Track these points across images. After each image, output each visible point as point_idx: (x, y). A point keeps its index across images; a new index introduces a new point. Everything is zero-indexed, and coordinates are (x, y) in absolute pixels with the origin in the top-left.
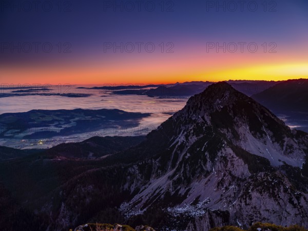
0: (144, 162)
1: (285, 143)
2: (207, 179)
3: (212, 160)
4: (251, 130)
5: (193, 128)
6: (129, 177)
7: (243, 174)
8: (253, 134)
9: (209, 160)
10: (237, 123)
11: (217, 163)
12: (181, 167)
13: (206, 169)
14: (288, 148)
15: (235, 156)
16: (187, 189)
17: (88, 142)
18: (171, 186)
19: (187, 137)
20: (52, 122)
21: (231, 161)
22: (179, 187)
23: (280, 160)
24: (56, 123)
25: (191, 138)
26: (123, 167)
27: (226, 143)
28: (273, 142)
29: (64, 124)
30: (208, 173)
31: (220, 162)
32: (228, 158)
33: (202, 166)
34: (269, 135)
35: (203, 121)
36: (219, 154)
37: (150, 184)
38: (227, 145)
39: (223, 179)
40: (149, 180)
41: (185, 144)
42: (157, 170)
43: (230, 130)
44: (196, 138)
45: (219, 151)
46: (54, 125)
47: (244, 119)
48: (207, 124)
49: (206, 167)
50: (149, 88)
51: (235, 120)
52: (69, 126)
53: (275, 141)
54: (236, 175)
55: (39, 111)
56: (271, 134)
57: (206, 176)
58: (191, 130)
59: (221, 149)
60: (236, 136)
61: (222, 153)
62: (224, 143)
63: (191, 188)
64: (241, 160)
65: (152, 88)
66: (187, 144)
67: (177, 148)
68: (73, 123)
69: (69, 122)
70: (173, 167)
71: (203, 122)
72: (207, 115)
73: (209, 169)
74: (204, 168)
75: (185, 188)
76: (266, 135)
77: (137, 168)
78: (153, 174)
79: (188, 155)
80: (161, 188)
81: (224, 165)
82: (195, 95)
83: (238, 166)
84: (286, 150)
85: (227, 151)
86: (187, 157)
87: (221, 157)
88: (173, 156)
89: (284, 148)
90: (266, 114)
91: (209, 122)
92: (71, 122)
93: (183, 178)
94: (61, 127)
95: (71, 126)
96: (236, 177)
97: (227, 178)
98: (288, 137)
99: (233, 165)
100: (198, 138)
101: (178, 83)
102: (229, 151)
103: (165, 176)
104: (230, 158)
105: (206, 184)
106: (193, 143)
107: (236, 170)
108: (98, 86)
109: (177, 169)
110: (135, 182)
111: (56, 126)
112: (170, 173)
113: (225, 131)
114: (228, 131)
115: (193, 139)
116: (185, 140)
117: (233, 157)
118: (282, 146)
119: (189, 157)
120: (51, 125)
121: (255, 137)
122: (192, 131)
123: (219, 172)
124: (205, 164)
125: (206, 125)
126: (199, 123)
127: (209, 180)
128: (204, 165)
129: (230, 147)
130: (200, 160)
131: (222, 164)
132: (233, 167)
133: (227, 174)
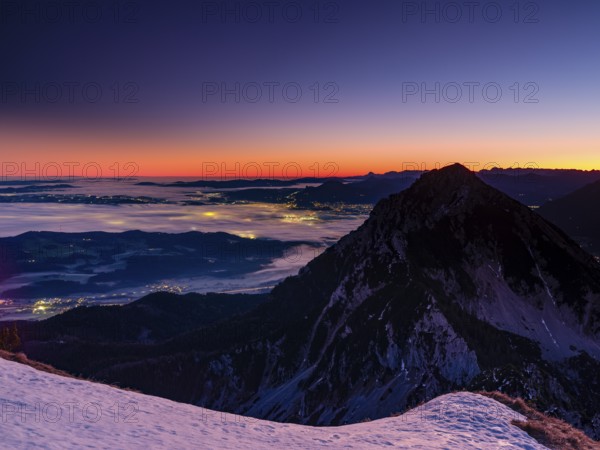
0: (247, 347)
1: (588, 307)
2: (386, 388)
3: (401, 341)
4: (506, 274)
5: (365, 268)
6: (209, 383)
7: (466, 375)
8: (510, 285)
9: (392, 342)
10: (472, 258)
11: (411, 350)
12: (329, 360)
13: (385, 365)
14: (595, 318)
15: (451, 331)
16: (337, 411)
17: (139, 306)
18: (303, 405)
19: (349, 288)
20: (72, 259)
21: (442, 344)
22: (321, 407)
23: (573, 348)
24: (81, 263)
25: (359, 291)
26: (197, 360)
27: (434, 301)
28: (559, 304)
29: (99, 265)
30: (390, 372)
31: (418, 346)
32: (435, 337)
33: (376, 357)
34: (550, 288)
35: (389, 251)
36: (417, 328)
37: (258, 399)
38: (437, 306)
39: (420, 386)
40: (256, 391)
41: (345, 305)
42: (277, 366)
43: (452, 272)
44: (369, 292)
45: (417, 321)
46: (75, 266)
47: (492, 249)
48: (398, 258)
49: (385, 359)
50: (303, 186)
51: (467, 250)
52: (110, 270)
53: (563, 302)
54: (451, 379)
55: (44, 234)
56: (556, 284)
57: (383, 381)
58: (359, 272)
59: (421, 316)
60: (468, 288)
61: (422, 324)
62: (430, 302)
63: (347, 410)
64: (460, 341)
65: (309, 185)
66: (350, 304)
67: (325, 314)
68: (119, 264)
69: (108, 261)
70: (312, 360)
71: (388, 254)
72: (399, 237)
73: (392, 364)
74: (380, 360)
75: (334, 409)
76: (542, 285)
77: (230, 361)
78: (267, 375)
79: (348, 330)
80: (280, 410)
81: (426, 354)
82: (391, 196)
83: (454, 354)
84: (591, 323)
85: (434, 321)
86: (344, 335)
87: (421, 334)
88: (313, 334)
89: (586, 318)
90: (544, 236)
91: (401, 254)
92: (114, 261)
93: (330, 386)
94: (91, 272)
95: (113, 270)
96: (449, 382)
97: (429, 386)
98: (594, 292)
99: (443, 352)
100: (375, 290)
101: (371, 173)
102: (440, 319)
103: (293, 381)
104: (439, 338)
105: (382, 399)
106: (361, 301)
107: (450, 365)
108: (185, 181)
109: (319, 365)
110: (223, 393)
111: (80, 270)
112: (305, 374)
113: (440, 275)
114: (448, 276)
115: (364, 293)
116: (344, 296)
117: (446, 334)
118: (580, 313)
119: (349, 335)
120: (68, 267)
121: (517, 292)
122: (362, 275)
123: (414, 370)
124: (383, 352)
125: (394, 261)
126: (379, 256)
127: (390, 390)
128: (382, 355)
129: (441, 311)
130: (372, 343)
131: (422, 352)
132: (444, 359)
133: (431, 375)
